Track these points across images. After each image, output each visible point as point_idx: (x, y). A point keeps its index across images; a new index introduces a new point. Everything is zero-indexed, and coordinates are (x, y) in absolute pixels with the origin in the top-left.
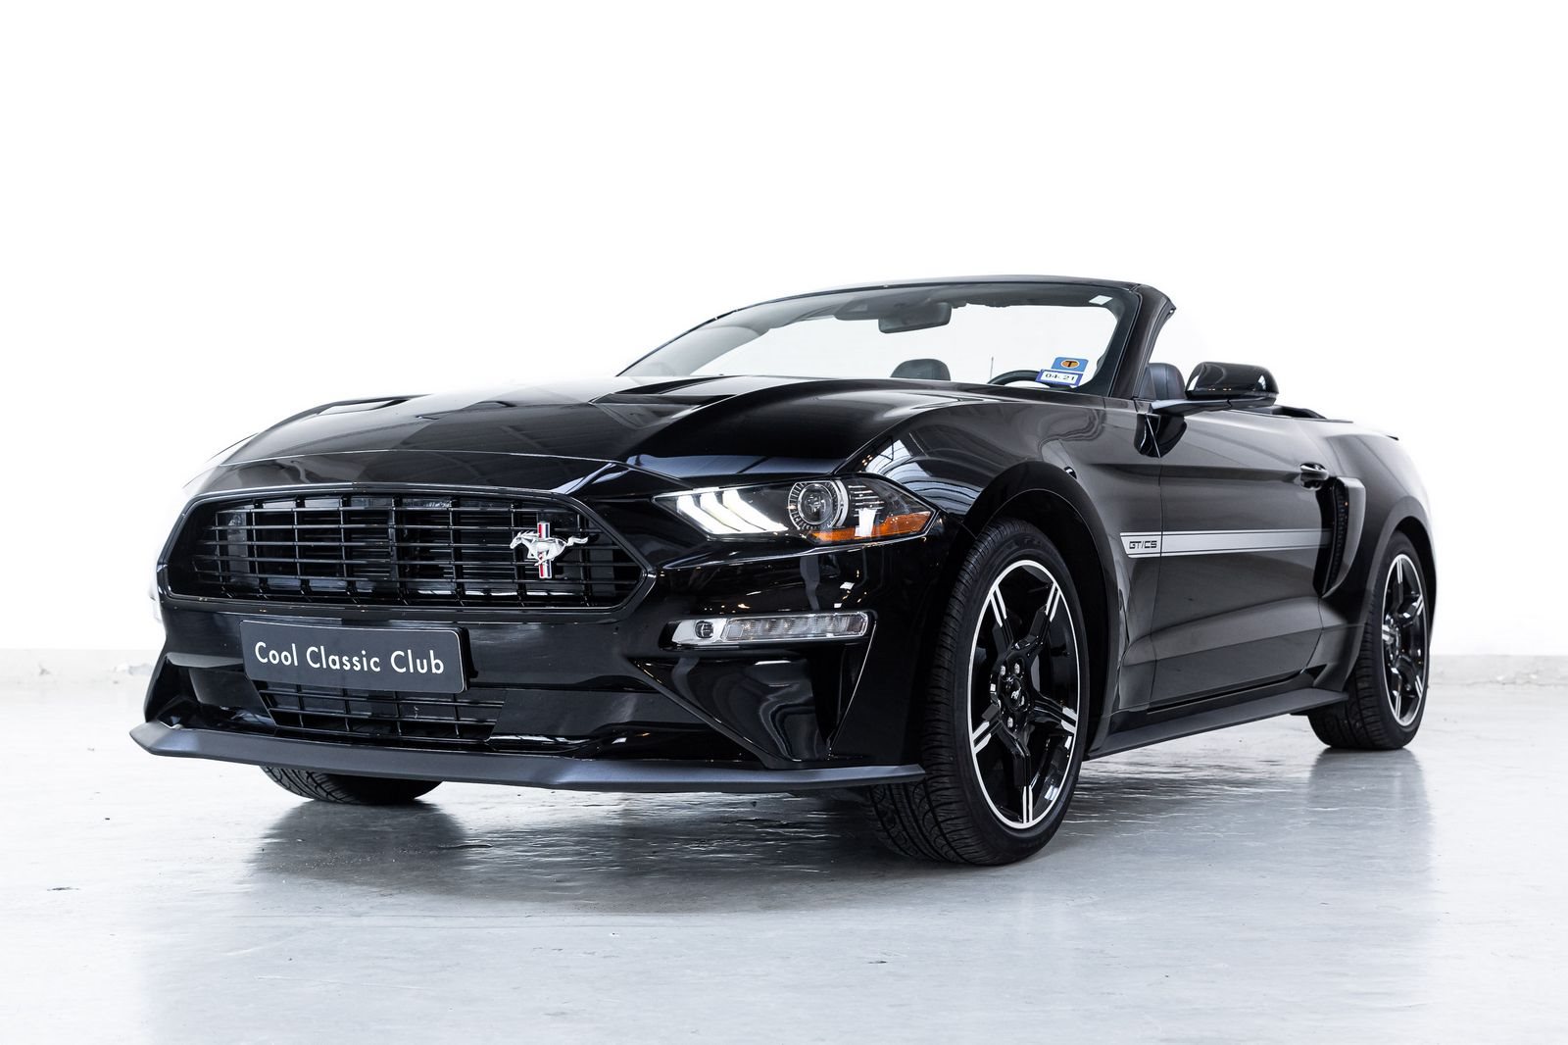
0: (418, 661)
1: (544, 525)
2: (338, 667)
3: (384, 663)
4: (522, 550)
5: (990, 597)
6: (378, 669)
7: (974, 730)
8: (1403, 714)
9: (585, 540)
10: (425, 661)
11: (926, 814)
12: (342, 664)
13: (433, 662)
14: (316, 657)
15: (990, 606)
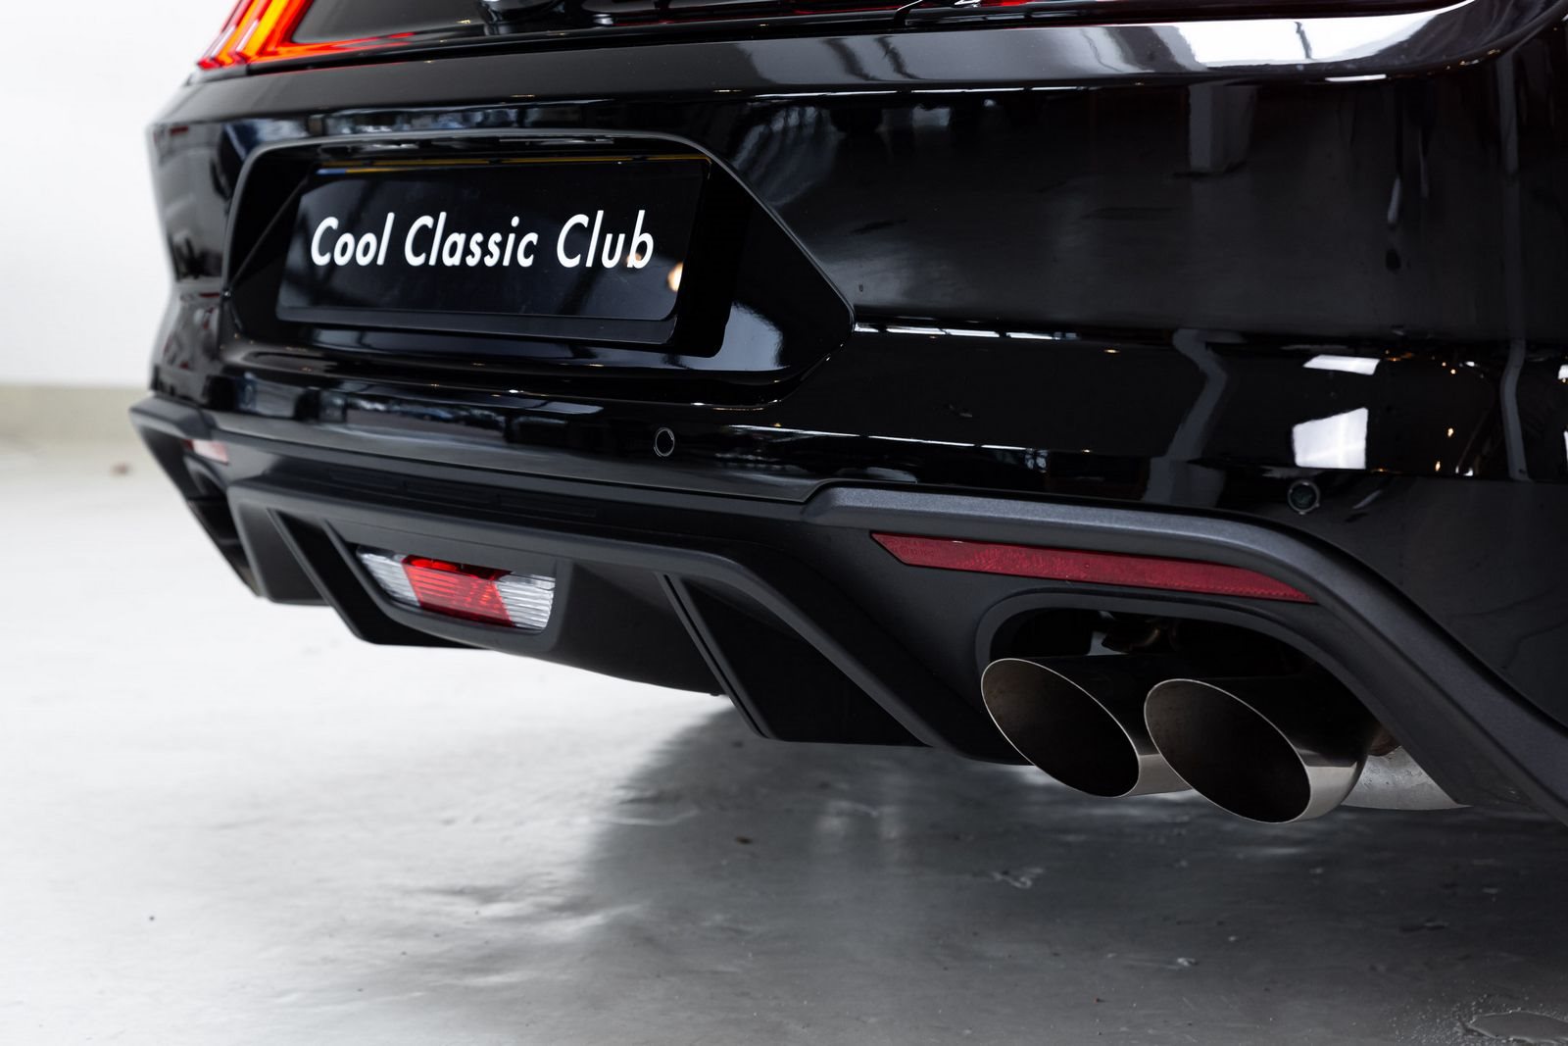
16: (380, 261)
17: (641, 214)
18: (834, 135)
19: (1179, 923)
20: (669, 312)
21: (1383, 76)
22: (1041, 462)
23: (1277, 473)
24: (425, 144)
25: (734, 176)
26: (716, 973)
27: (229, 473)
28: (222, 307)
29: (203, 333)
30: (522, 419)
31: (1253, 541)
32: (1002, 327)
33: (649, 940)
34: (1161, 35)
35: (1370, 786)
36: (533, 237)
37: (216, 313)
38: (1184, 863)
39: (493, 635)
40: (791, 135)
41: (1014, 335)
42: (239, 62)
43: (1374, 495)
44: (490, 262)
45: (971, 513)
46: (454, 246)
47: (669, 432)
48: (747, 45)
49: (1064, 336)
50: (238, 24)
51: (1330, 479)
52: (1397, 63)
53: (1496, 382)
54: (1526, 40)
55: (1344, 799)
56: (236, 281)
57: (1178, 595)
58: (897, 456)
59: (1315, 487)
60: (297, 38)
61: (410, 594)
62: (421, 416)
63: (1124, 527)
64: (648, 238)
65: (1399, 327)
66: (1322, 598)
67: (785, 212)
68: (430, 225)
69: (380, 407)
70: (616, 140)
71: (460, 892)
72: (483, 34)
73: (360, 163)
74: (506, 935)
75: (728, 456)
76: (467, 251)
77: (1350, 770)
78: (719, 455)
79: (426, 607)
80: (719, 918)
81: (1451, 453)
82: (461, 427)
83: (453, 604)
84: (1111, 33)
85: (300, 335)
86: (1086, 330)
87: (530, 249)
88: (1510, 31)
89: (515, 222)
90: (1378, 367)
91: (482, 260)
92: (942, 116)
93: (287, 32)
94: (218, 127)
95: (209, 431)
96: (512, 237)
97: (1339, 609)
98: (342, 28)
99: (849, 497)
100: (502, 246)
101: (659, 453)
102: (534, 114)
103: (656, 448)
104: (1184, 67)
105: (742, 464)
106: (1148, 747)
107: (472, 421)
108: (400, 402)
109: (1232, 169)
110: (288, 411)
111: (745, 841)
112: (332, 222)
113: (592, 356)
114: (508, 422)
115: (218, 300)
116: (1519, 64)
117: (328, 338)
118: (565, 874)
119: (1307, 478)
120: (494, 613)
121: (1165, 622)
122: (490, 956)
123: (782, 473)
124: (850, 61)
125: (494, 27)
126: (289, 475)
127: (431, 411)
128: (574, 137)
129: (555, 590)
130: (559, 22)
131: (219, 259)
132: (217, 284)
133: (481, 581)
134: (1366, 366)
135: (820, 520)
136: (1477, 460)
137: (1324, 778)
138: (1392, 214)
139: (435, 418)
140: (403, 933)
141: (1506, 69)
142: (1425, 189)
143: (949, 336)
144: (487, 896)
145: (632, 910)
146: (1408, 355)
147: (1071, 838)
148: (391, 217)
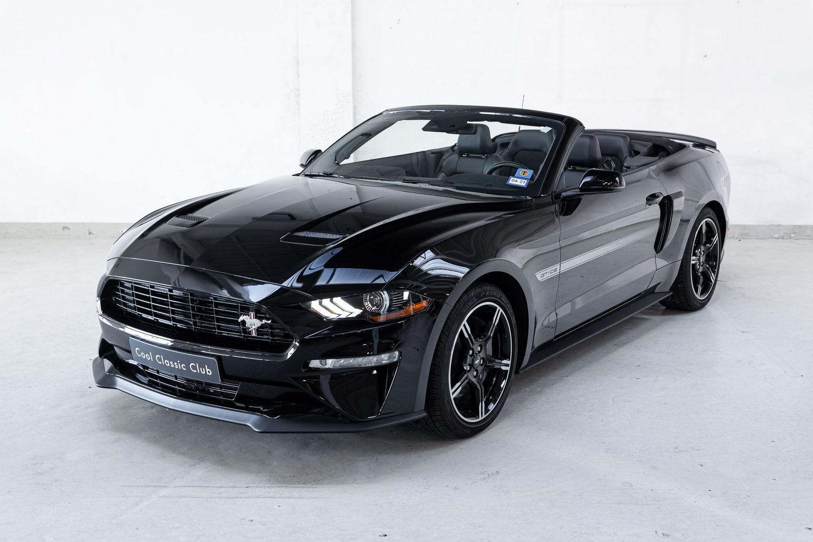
0: (201, 369)
1: (252, 313)
2: (168, 365)
3: (187, 367)
4: (244, 322)
5: (462, 327)
6: (185, 369)
7: (452, 388)
8: (702, 293)
9: (270, 322)
10: (204, 369)
11: (430, 423)
12: (170, 364)
13: (207, 370)
14: (160, 360)
15: (462, 330)
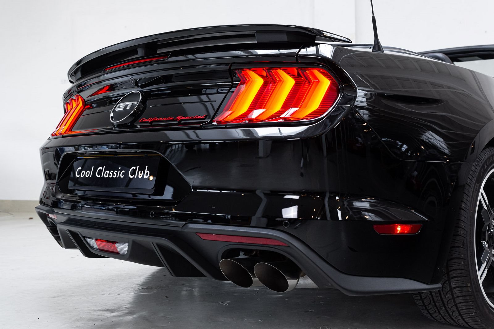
16: (91, 177)
17: (147, 166)
18: (185, 149)
19: (259, 312)
20: (153, 186)
21: (299, 139)
22: (229, 217)
23: (279, 219)
24: (101, 152)
25: (165, 157)
26: (162, 327)
27: (56, 221)
28: (56, 186)
29: (52, 191)
30: (120, 209)
31: (276, 234)
32: (220, 190)
33: (147, 320)
34: (252, 130)
35: (300, 283)
36: (124, 171)
37: (54, 188)
38: (259, 299)
39: (115, 256)
40: (176, 150)
41: (223, 191)
42: (60, 135)
43: (299, 224)
44: (114, 177)
45: (217, 229)
46: (107, 173)
47: (153, 212)
48: (166, 132)
49: (233, 191)
50: (60, 127)
51: (291, 221)
52: (302, 136)
53: (323, 200)
54: (327, 132)
55: (295, 286)
56: (59, 181)
57: (260, 245)
58: (199, 216)
59: (288, 222)
60: (72, 130)
61: (96, 247)
62: (98, 209)
63: (249, 231)
64: (148, 172)
65: (303, 189)
66: (290, 245)
67: (176, 165)
68: (101, 169)
69: (90, 207)
70: (141, 151)
71: (106, 310)
72: (113, 129)
73: (87, 156)
74: (117, 319)
75: (164, 217)
76: (109, 174)
77: (296, 281)
78: (161, 216)
79: (100, 250)
80: (162, 314)
81: (315, 214)
82: (107, 211)
83: (105, 249)
84: (241, 130)
85: (72, 192)
86: (238, 190)
87: (123, 174)
88: (324, 130)
89: (120, 168)
90: (299, 197)
91: (113, 176)
92: (207, 146)
93: (70, 128)
94: (56, 148)
95: (53, 212)
96: (119, 171)
97: (294, 247)
98: (81, 128)
99: (191, 226)
100: (117, 173)
101: (151, 217)
102: (122, 146)
103: (150, 216)
104: (256, 137)
105: (166, 219)
106: (255, 277)
107: (109, 209)
108: (94, 206)
109: (267, 157)
110: (70, 208)
111: (167, 297)
112: (80, 168)
113: (137, 196)
114: (117, 210)
115: (55, 184)
116: (326, 136)
117: (77, 192)
118: (128, 306)
119: (287, 220)
120: (114, 251)
121: (257, 250)
122: (113, 325)
123: (175, 220)
124: (188, 135)
125: (115, 128)
126: (70, 222)
127: (101, 207)
128: (133, 151)
129: (129, 246)
130: (128, 127)
131: (55, 175)
132: (55, 181)
133: (111, 244)
134: (296, 197)
135: (185, 231)
136: (320, 216)
137: (291, 283)
138: (302, 165)
139: (101, 209)
140: (94, 320)
141: (323, 137)
142: (308, 160)
143: (209, 192)
144: (112, 311)
145: (144, 313)
146: (306, 195)
147: (236, 294)
148: (93, 167)
